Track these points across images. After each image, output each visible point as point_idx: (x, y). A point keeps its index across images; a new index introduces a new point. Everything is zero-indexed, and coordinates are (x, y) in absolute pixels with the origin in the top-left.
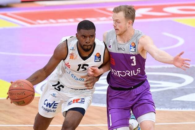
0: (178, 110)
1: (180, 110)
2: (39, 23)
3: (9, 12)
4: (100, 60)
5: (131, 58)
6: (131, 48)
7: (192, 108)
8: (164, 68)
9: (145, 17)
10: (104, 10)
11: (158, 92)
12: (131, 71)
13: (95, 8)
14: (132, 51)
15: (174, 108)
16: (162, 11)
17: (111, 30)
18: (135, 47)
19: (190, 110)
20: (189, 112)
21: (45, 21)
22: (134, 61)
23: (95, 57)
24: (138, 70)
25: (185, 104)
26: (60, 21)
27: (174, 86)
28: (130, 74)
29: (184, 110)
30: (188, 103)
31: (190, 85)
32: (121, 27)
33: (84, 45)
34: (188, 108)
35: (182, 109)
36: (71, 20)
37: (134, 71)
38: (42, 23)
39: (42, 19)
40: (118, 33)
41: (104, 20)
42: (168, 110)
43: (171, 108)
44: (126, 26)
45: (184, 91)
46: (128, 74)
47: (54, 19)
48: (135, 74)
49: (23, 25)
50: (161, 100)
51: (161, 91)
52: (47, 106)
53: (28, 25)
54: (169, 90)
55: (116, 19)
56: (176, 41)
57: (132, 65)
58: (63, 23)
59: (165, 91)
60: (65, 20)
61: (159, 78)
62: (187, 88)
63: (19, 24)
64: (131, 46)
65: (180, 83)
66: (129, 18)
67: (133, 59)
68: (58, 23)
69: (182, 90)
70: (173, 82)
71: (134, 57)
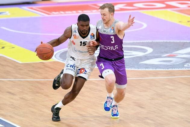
0: (143, 70)
1: (145, 69)
2: (54, 14)
3: (34, 7)
4: (94, 38)
5: (111, 37)
6: (111, 31)
7: (152, 68)
8: (134, 43)
9: (121, 10)
10: (95, 5)
11: (130, 58)
12: (111, 47)
13: (89, 4)
14: (112, 33)
15: (140, 68)
16: (132, 6)
17: (100, 20)
18: (113, 30)
19: (151, 70)
20: (150, 71)
21: (57, 13)
22: (113, 39)
23: (91, 36)
24: (116, 46)
25: (147, 66)
26: (67, 12)
27: (141, 54)
28: (111, 49)
29: (147, 70)
30: (150, 65)
31: (150, 53)
32: (106, 18)
33: (82, 31)
34: (149, 68)
35: (146, 69)
36: (74, 12)
37: (113, 47)
38: (55, 14)
39: (55, 11)
40: (105, 22)
41: (95, 12)
42: (137, 69)
43: (138, 68)
44: (110, 17)
45: (147, 58)
46: (109, 49)
47: (63, 11)
48: (114, 49)
49: (43, 15)
50: (132, 63)
51: (132, 58)
52: (70, 67)
53: (47, 15)
54: (137, 57)
55: (103, 13)
56: (142, 25)
57: (112, 42)
58: (69, 13)
59: (134, 57)
60: (70, 12)
61: (131, 49)
62: (148, 55)
63: (41, 14)
64: (111, 30)
65: (145, 52)
66: (112, 12)
67: (112, 38)
68: (65, 13)
69: (146, 57)
70: (139, 52)
71: (113, 37)
